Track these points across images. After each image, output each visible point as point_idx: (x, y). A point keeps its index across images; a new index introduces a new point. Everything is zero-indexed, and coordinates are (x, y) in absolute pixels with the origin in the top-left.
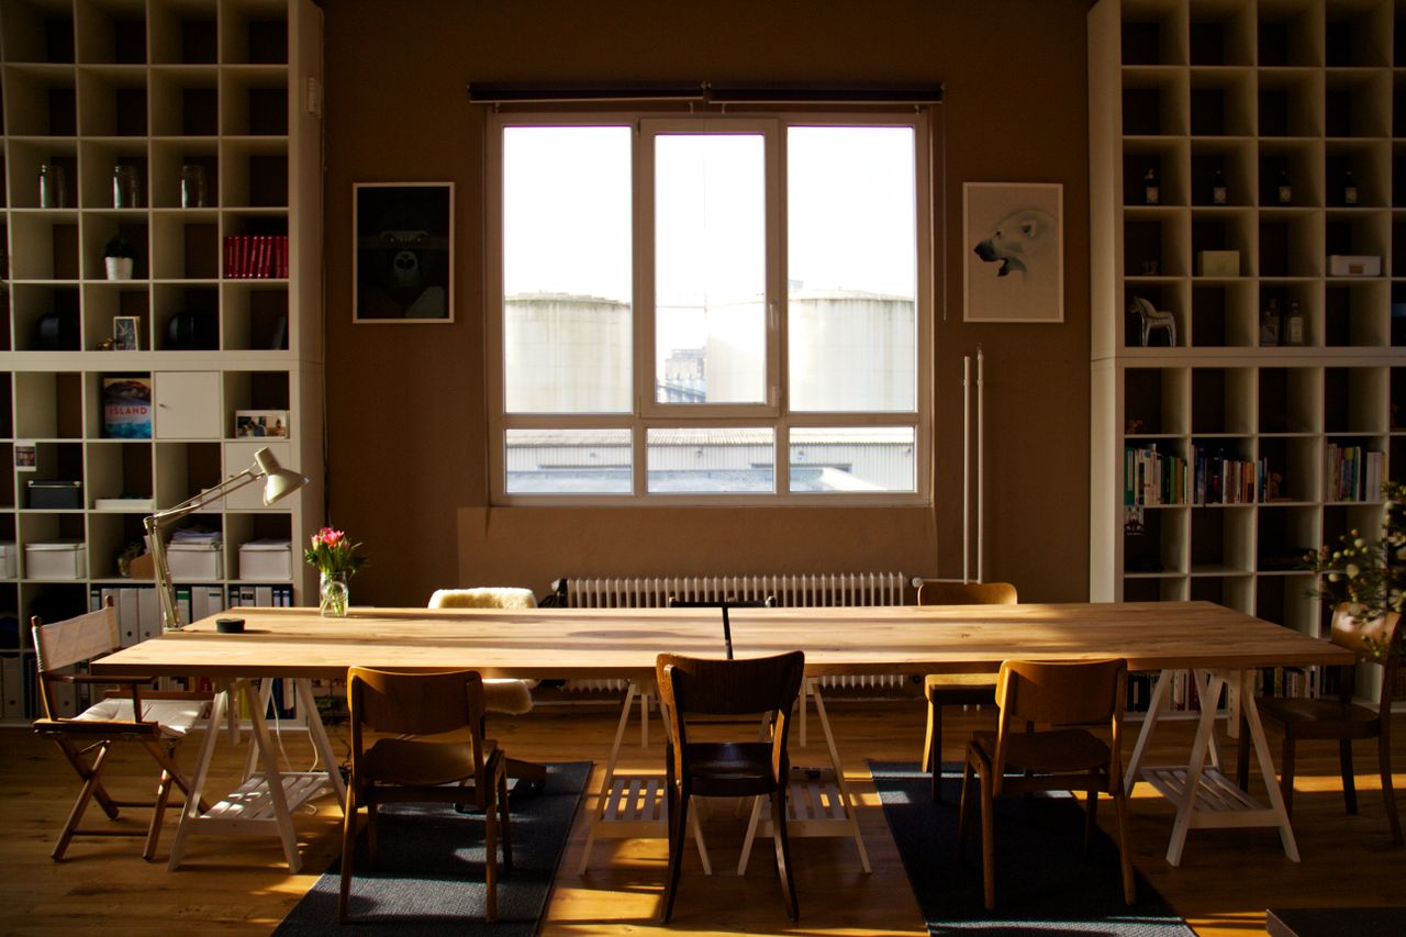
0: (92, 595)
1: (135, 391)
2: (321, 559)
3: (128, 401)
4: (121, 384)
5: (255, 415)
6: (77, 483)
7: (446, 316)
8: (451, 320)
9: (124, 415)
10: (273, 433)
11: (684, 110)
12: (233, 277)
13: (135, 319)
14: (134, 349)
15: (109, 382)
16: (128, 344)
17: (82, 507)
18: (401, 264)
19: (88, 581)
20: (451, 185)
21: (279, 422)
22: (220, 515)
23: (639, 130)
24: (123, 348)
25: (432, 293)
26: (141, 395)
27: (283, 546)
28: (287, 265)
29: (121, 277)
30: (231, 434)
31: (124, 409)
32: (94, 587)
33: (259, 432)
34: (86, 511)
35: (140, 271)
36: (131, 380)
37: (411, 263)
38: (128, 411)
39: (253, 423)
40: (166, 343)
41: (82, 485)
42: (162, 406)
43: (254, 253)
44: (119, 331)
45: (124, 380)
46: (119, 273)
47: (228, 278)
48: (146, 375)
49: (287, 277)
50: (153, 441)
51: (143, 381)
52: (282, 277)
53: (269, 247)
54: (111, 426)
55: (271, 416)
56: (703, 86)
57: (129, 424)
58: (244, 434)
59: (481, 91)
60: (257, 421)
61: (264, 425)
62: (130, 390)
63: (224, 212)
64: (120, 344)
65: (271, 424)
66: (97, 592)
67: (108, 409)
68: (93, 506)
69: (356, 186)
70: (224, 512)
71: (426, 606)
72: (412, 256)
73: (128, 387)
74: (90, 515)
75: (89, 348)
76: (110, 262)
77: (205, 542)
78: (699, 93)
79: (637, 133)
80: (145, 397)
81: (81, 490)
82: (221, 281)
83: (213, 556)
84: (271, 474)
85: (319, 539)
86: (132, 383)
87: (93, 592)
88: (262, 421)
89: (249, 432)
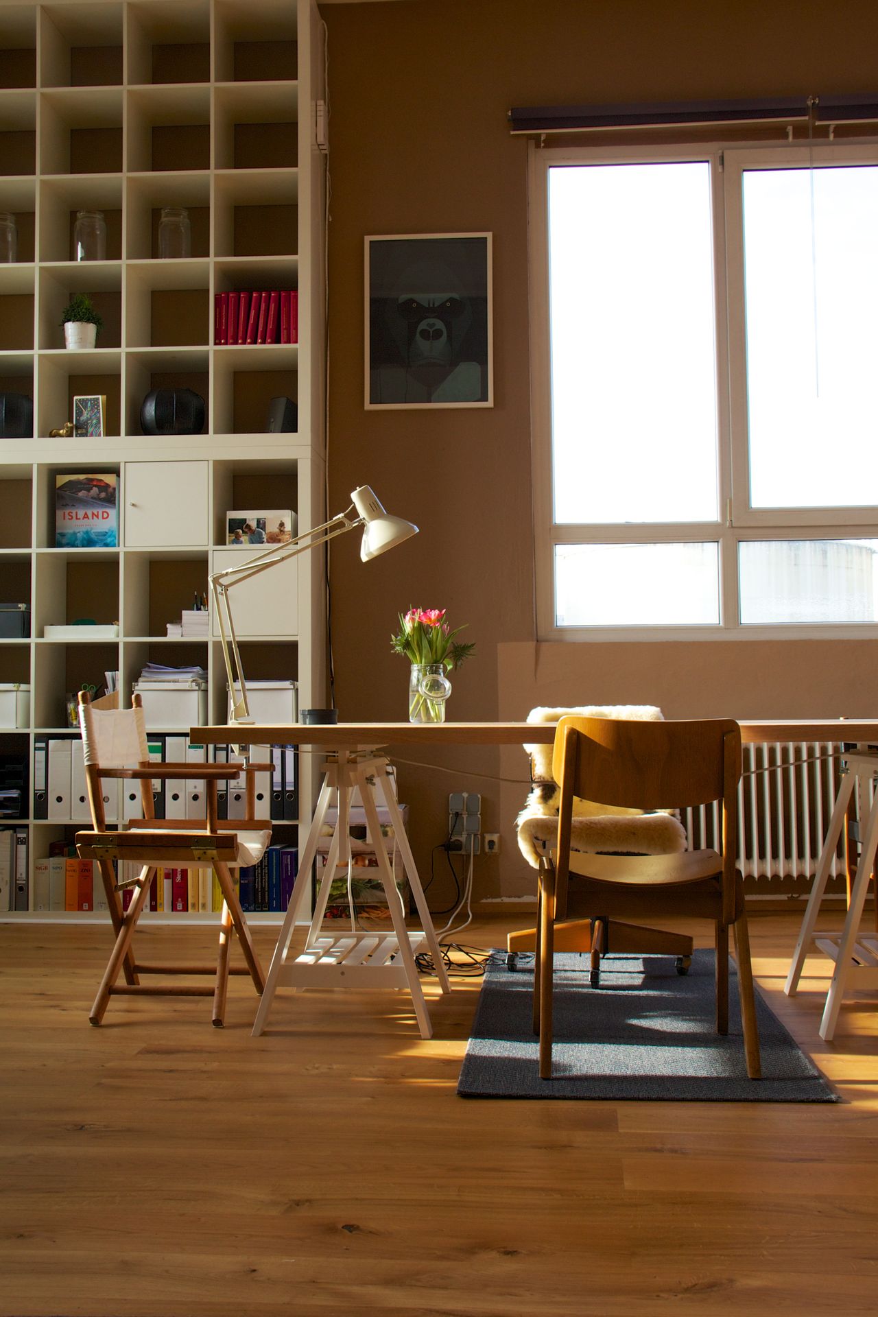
0: (36, 749)
1: (95, 490)
2: (414, 645)
3: (84, 503)
4: (78, 482)
5: (251, 516)
6: (22, 606)
7: (484, 398)
8: (490, 403)
9: (81, 521)
10: (274, 539)
11: (783, 138)
12: (226, 343)
13: (101, 398)
14: (99, 435)
15: (62, 480)
16: (90, 430)
17: (29, 636)
18: (425, 335)
19: (33, 731)
20: (489, 235)
21: (282, 525)
22: (204, 646)
23: (723, 164)
24: (85, 435)
25: (466, 371)
26: (103, 495)
27: (287, 684)
28: (296, 329)
29: (84, 347)
30: (220, 540)
31: (81, 513)
32: (39, 738)
33: (256, 538)
34: (33, 640)
35: (108, 337)
36: (90, 476)
37: (438, 334)
38: (86, 516)
39: (248, 527)
40: (139, 428)
41: (29, 608)
42: (133, 505)
43: (253, 313)
44: (80, 414)
45: (82, 477)
46: (82, 342)
47: (220, 344)
48: (114, 470)
49: (296, 342)
50: (121, 550)
51: (109, 479)
52: (288, 342)
53: (273, 306)
54: (63, 535)
55: (275, 518)
56: (810, 103)
57: (87, 532)
58: (237, 541)
59: (524, 119)
60: (254, 524)
61: (264, 528)
62: (89, 490)
63: (216, 263)
64: (80, 430)
65: (272, 528)
66: (43, 745)
67: (59, 513)
68: (41, 634)
69: (368, 239)
70: (210, 640)
71: (524, 720)
72: (440, 325)
73: (88, 485)
74: (37, 644)
75: (42, 435)
76: (71, 329)
77: (185, 679)
78: (801, 112)
79: (720, 170)
80: (110, 498)
81: (27, 614)
82: (211, 348)
83: (195, 697)
84: (373, 518)
85: (413, 620)
86: (92, 480)
87: (38, 745)
88: (261, 524)
89: (244, 538)
